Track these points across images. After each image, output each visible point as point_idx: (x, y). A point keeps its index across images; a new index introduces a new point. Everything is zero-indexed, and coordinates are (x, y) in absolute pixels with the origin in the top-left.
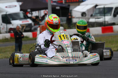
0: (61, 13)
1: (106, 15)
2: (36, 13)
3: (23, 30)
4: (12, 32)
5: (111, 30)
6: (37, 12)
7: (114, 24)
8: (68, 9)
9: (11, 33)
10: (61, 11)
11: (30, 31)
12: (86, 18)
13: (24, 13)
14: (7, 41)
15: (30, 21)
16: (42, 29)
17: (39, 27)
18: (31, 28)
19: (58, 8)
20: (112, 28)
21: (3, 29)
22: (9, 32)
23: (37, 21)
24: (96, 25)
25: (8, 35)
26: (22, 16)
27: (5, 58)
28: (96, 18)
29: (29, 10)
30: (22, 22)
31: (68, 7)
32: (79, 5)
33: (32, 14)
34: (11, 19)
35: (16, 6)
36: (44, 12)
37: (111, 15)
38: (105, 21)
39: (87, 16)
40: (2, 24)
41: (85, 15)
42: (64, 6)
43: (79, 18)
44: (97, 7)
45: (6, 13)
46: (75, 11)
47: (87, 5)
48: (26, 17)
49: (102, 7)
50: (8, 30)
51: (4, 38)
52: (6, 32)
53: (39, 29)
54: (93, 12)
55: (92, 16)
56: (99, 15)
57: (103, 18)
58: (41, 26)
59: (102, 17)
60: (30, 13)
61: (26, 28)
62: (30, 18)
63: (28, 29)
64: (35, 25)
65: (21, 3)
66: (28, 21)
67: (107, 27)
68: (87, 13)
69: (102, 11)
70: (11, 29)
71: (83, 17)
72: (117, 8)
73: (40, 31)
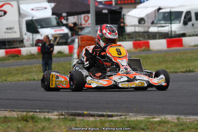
1: (173, 22)
2: (74, 18)
3: (56, 43)
4: (40, 44)
5: (180, 43)
6: (76, 17)
7: (184, 35)
8: (120, 13)
9: (39, 46)
10: (109, 16)
11: (66, 43)
12: (144, 27)
13: (57, 18)
14: (32, 58)
15: (65, 30)
16: (81, 41)
18: (67, 39)
19: (105, 11)
20: (181, 41)
21: (27, 40)
22: (36, 45)
24: (159, 36)
25: (35, 50)
26: (54, 22)
27: (27, 80)
28: (159, 27)
29: (64, 14)
30: (55, 31)
31: (120, 10)
32: (135, 8)
33: (67, 20)
34: (39, 27)
35: (46, 8)
36: (84, 17)
37: (180, 23)
38: (171, 31)
39: (146, 24)
40: (26, 34)
41: (143, 22)
42: (114, 9)
43: (135, 26)
44: (161, 11)
45: (33, 17)
46: (129, 16)
47: (147, 7)
48: (60, 24)
49: (168, 10)
50: (34, 42)
51: (29, 53)
52: (31, 45)
53: (77, 40)
54: (155, 18)
55: (153, 23)
56: (163, 22)
58: (80, 37)
59: (167, 25)
60: (65, 18)
61: (59, 40)
62: (67, 26)
64: (72, 35)
65: (53, 5)
66: (63, 30)
67: (174, 40)
68: (146, 19)
69: (168, 16)
70: (38, 41)
71: (141, 25)
72: (188, 13)
73: (79, 44)
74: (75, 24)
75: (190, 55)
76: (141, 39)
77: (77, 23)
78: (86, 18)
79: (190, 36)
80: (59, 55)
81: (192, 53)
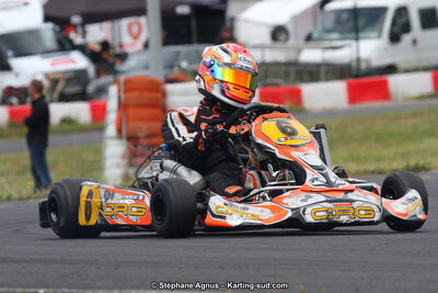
0: (194, 31)
1: (361, 35)
2: (101, 29)
3: (56, 95)
4: (15, 100)
5: (382, 91)
6: (106, 25)
7: (391, 69)
9: (11, 104)
10: (193, 23)
11: (82, 96)
12: (287, 49)
13: (58, 28)
15: (79, 61)
16: (126, 91)
17: (116, 82)
18: (85, 86)
19: (183, 10)
20: (385, 83)
22: (4, 102)
23: (105, 61)
24: (327, 73)
28: (326, 48)
29: (76, 19)
30: (53, 64)
31: (220, 7)
33: (84, 34)
34: (10, 53)
35: (26, 4)
36: (130, 26)
37: (380, 36)
38: (358, 60)
39: (291, 41)
41: (282, 37)
42: (206, 2)
43: (262, 47)
44: (330, 7)
46: (246, 21)
48: (65, 45)
50: (1, 94)
53: (113, 90)
54: (315, 24)
55: (309, 38)
56: (335, 36)
57: (350, 46)
58: (122, 78)
59: (347, 42)
60: (79, 29)
61: (65, 87)
62: (83, 49)
63: (75, 89)
64: (99, 74)
66: (73, 61)
67: (367, 82)
68: (291, 28)
69: (348, 20)
70: (10, 91)
71: (279, 44)
72: (402, 11)
73: (119, 98)
74: (105, 45)
75: (411, 122)
76: (280, 81)
77: (110, 41)
78: (135, 29)
79: (407, 71)
80: (66, 127)
81: (414, 115)
